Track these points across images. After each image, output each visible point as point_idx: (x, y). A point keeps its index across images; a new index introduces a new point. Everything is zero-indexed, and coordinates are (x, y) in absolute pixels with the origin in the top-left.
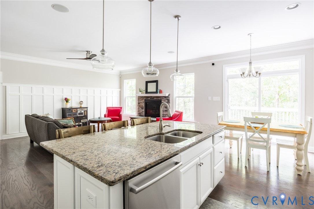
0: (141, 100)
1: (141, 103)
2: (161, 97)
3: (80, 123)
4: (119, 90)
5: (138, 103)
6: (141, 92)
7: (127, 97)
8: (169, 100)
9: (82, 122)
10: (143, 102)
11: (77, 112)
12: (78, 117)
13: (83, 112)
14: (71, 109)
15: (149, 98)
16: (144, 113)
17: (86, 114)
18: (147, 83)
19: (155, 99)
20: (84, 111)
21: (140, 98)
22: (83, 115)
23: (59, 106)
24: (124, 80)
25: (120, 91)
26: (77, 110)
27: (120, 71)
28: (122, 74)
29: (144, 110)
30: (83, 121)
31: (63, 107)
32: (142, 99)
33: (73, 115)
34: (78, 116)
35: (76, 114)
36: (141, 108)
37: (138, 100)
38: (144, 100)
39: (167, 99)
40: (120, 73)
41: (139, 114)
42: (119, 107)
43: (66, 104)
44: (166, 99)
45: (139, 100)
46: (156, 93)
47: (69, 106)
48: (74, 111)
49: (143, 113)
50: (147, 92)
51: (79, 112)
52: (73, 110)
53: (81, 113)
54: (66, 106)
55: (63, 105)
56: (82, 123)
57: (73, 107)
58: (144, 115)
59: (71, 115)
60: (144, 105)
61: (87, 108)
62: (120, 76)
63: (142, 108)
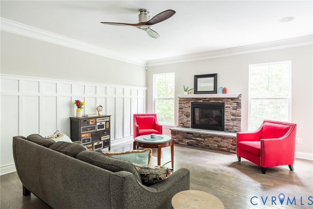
0: (184, 104)
1: (185, 107)
2: (224, 98)
3: (100, 143)
4: (145, 89)
5: (180, 109)
6: (187, 92)
7: (158, 99)
8: (240, 103)
9: (102, 140)
10: (189, 106)
11: (96, 125)
12: (97, 132)
13: (104, 123)
14: (86, 120)
15: (201, 101)
16: (190, 122)
17: (108, 127)
18: (197, 77)
19: (211, 101)
20: (106, 122)
21: (182, 101)
22: (104, 129)
23: (64, 115)
24: (153, 75)
25: (147, 91)
26: (96, 121)
27: (147, 61)
28: (149, 66)
29: (190, 119)
30: (104, 138)
31: (72, 116)
32: (186, 102)
33: (90, 130)
34: (97, 130)
35: (93, 128)
36: (185, 115)
37: (179, 103)
38: (190, 104)
39: (237, 102)
40: (147, 64)
41: (181, 123)
42: (152, 115)
43: (77, 111)
44: (234, 102)
45: (181, 104)
46: (215, 92)
47: (81, 114)
48: (91, 123)
49: (188, 122)
50: (196, 92)
51: (98, 124)
52: (90, 121)
53: (101, 126)
54: (77, 114)
55: (71, 111)
56: (102, 142)
57: (89, 116)
58: (190, 126)
59: (87, 130)
60: (190, 111)
61: (109, 116)
62: (147, 69)
63: (187, 116)
